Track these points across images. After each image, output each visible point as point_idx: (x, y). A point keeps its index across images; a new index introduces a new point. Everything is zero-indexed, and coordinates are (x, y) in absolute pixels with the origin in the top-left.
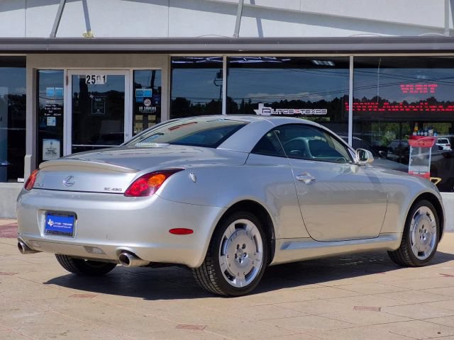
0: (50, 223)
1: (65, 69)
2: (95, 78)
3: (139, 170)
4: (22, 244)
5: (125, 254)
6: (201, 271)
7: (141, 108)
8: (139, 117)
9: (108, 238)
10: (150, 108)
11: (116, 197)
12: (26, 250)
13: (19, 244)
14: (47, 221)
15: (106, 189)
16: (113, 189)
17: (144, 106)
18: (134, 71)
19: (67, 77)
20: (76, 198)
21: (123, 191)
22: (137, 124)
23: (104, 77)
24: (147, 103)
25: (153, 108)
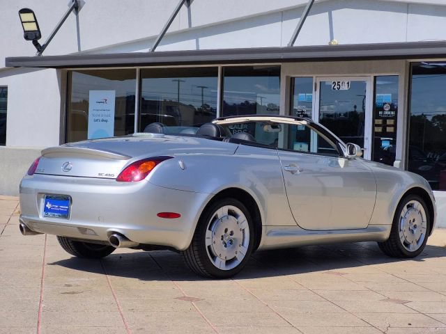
0: (49, 206)
1: (314, 76)
2: (341, 84)
3: (131, 157)
4: (22, 225)
5: (115, 235)
6: (189, 252)
7: (380, 113)
8: (379, 122)
9: (99, 220)
10: (389, 113)
11: (110, 182)
12: (26, 231)
13: (21, 226)
14: (46, 204)
15: (99, 174)
16: (107, 175)
17: (383, 110)
18: (375, 77)
19: (316, 84)
20: (73, 182)
21: (116, 177)
22: (376, 128)
23: (348, 83)
24: (387, 108)
25: (392, 113)
